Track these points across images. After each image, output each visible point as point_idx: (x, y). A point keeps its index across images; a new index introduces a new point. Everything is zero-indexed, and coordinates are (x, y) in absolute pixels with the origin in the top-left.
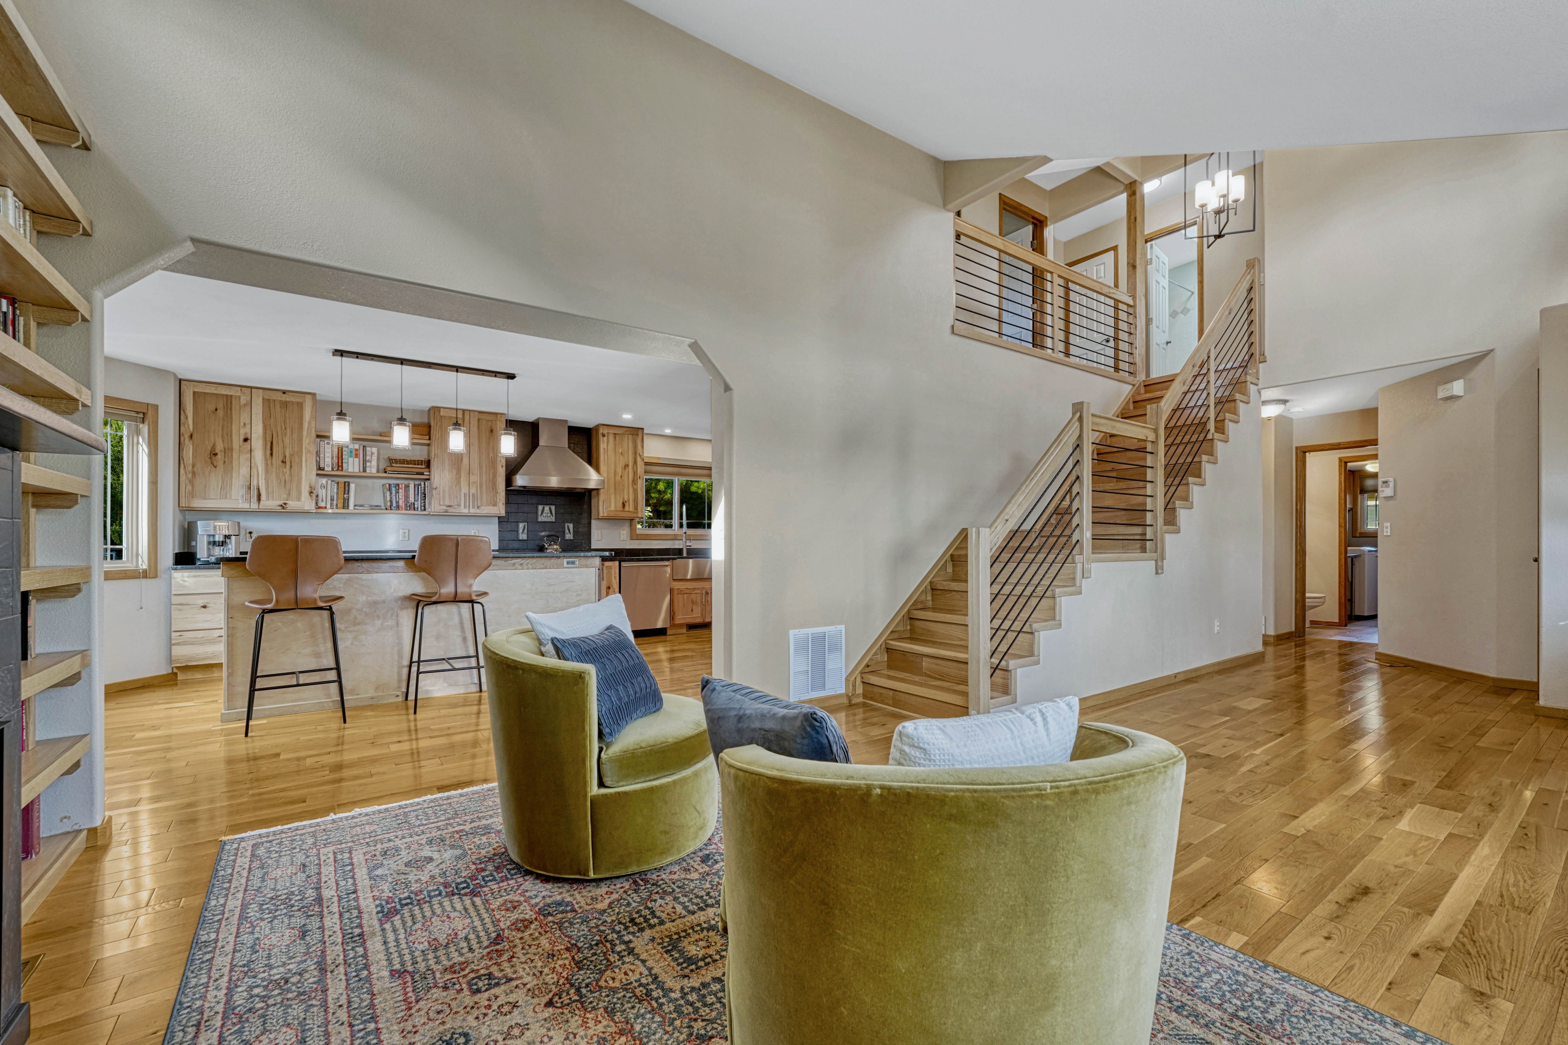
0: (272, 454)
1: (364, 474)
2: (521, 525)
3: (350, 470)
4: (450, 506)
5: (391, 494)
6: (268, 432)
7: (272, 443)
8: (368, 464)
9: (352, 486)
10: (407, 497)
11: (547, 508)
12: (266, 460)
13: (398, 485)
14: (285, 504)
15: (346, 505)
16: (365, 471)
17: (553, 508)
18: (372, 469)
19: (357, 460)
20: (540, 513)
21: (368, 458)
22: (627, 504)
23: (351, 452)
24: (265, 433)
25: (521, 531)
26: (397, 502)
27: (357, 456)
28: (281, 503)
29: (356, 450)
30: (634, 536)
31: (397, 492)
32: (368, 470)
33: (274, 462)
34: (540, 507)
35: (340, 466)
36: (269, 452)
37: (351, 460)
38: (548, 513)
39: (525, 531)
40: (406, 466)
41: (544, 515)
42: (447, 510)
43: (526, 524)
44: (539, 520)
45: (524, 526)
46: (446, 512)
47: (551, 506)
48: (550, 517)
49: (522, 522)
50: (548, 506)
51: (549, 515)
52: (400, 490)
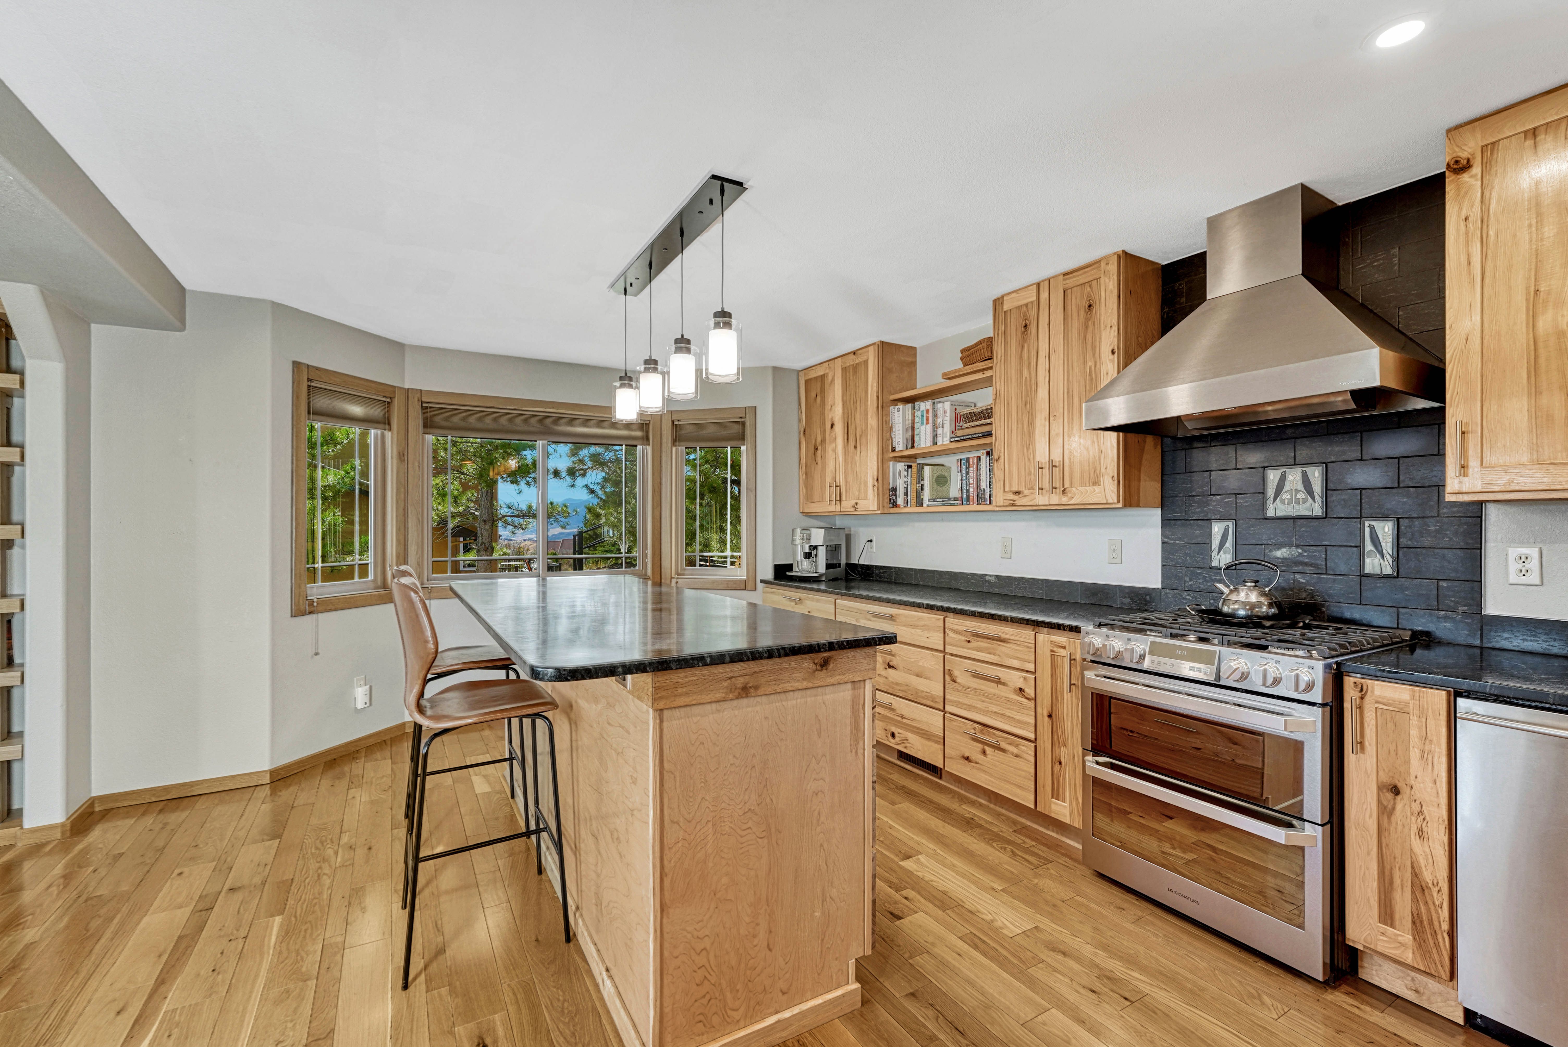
0: (848, 440)
1: (935, 448)
2: (1217, 529)
3: (922, 446)
4: (1018, 493)
6: (845, 410)
7: (848, 424)
9: (926, 469)
10: (978, 480)
11: (1294, 476)
12: (845, 448)
13: (968, 460)
14: (856, 504)
15: (919, 501)
16: (935, 443)
17: (1316, 474)
18: (945, 439)
19: (929, 427)
20: (1271, 492)
21: (940, 420)
23: (924, 416)
25: (1215, 543)
26: (968, 491)
27: (928, 421)
29: (928, 411)
31: (968, 472)
32: (940, 441)
33: (849, 448)
34: (1273, 476)
35: (912, 442)
36: (846, 436)
37: (923, 428)
38: (1297, 491)
39: (1229, 544)
40: (976, 423)
41: (1286, 496)
42: (1014, 501)
43: (1231, 524)
44: (1270, 513)
45: (1226, 529)
46: (1013, 505)
47: (1309, 470)
48: (1305, 501)
49: (1221, 519)
50: (1300, 470)
51: (1301, 496)
52: (971, 469)
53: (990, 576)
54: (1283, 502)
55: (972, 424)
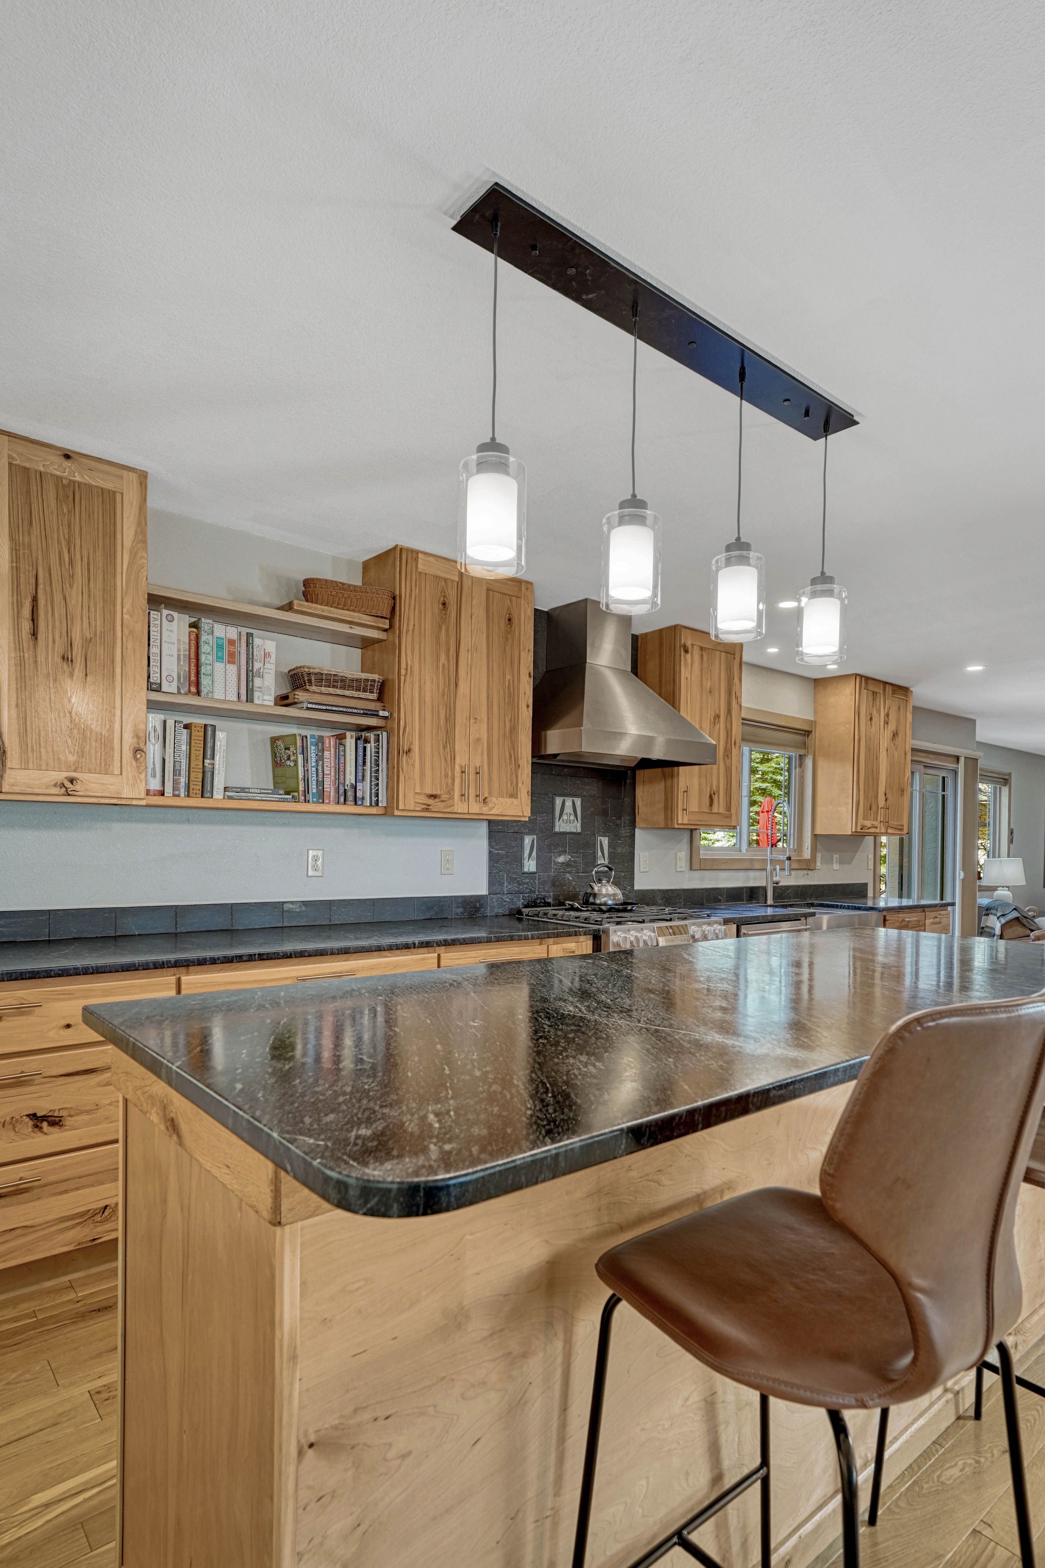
0: (34, 634)
1: (249, 707)
2: (527, 841)
3: (218, 695)
4: (433, 796)
5: (306, 760)
6: (24, 566)
7: (35, 600)
8: (257, 682)
9: (220, 736)
10: (340, 770)
11: (569, 803)
13: (321, 739)
14: (72, 781)
15: (205, 789)
16: (250, 699)
17: (578, 802)
18: (265, 695)
19: (232, 669)
21: (257, 665)
22: (715, 798)
23: (220, 647)
24: (16, 570)
25: (526, 853)
26: (321, 784)
27: (232, 658)
28: (61, 776)
29: (231, 642)
30: (695, 863)
31: (320, 758)
32: (256, 697)
33: (41, 658)
34: (558, 801)
35: (194, 683)
36: (26, 626)
37: (219, 667)
38: (570, 814)
39: (534, 854)
40: (339, 692)
41: (565, 817)
42: (429, 805)
43: (535, 837)
44: (557, 829)
45: (533, 841)
46: (427, 810)
47: (575, 799)
48: (574, 821)
49: (528, 834)
50: (571, 799)
51: (572, 818)
52: (326, 754)
53: (292, 903)
54: (563, 821)
55: (331, 690)
